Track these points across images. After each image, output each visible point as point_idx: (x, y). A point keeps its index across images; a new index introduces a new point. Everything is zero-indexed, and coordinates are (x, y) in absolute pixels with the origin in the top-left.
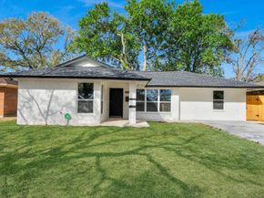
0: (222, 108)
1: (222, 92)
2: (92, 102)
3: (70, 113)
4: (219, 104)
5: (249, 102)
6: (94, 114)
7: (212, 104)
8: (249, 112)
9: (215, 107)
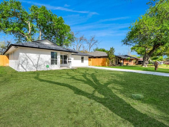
0: (83, 62)
1: (83, 57)
2: (57, 60)
5: (89, 61)
6: (57, 65)
7: (81, 61)
8: (89, 63)
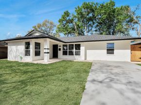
0: (113, 53)
3: (22, 56)
4: (111, 51)
6: (30, 56)
7: (106, 51)
9: (108, 53)
